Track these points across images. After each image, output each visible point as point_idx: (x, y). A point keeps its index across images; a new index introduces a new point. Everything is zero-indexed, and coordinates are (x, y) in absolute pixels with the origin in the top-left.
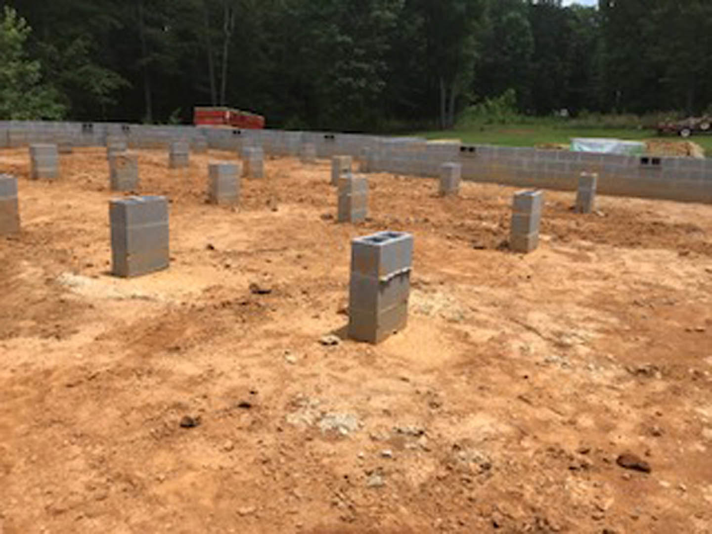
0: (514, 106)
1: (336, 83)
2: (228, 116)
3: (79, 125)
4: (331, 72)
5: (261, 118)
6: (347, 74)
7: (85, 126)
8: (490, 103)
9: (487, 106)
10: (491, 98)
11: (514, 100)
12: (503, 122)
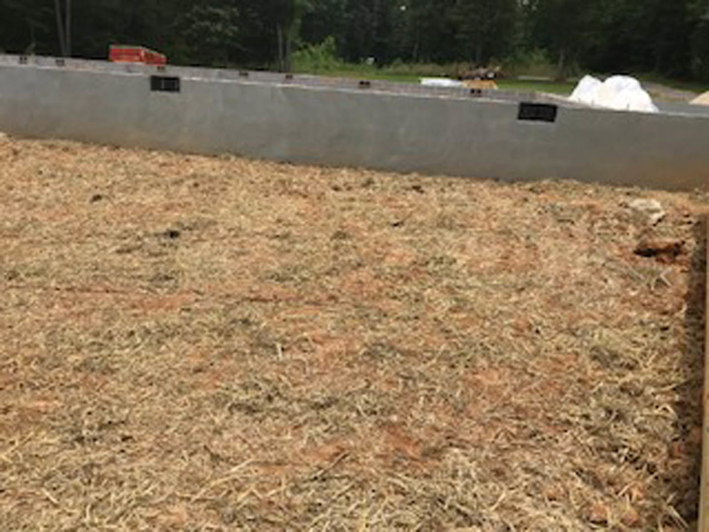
0: (333, 53)
1: (194, 26)
2: (142, 54)
3: (17, 57)
4: (188, 15)
5: (163, 56)
6: (202, 18)
7: (21, 59)
8: (313, 49)
9: (310, 53)
10: (313, 44)
11: (334, 48)
12: (327, 68)
